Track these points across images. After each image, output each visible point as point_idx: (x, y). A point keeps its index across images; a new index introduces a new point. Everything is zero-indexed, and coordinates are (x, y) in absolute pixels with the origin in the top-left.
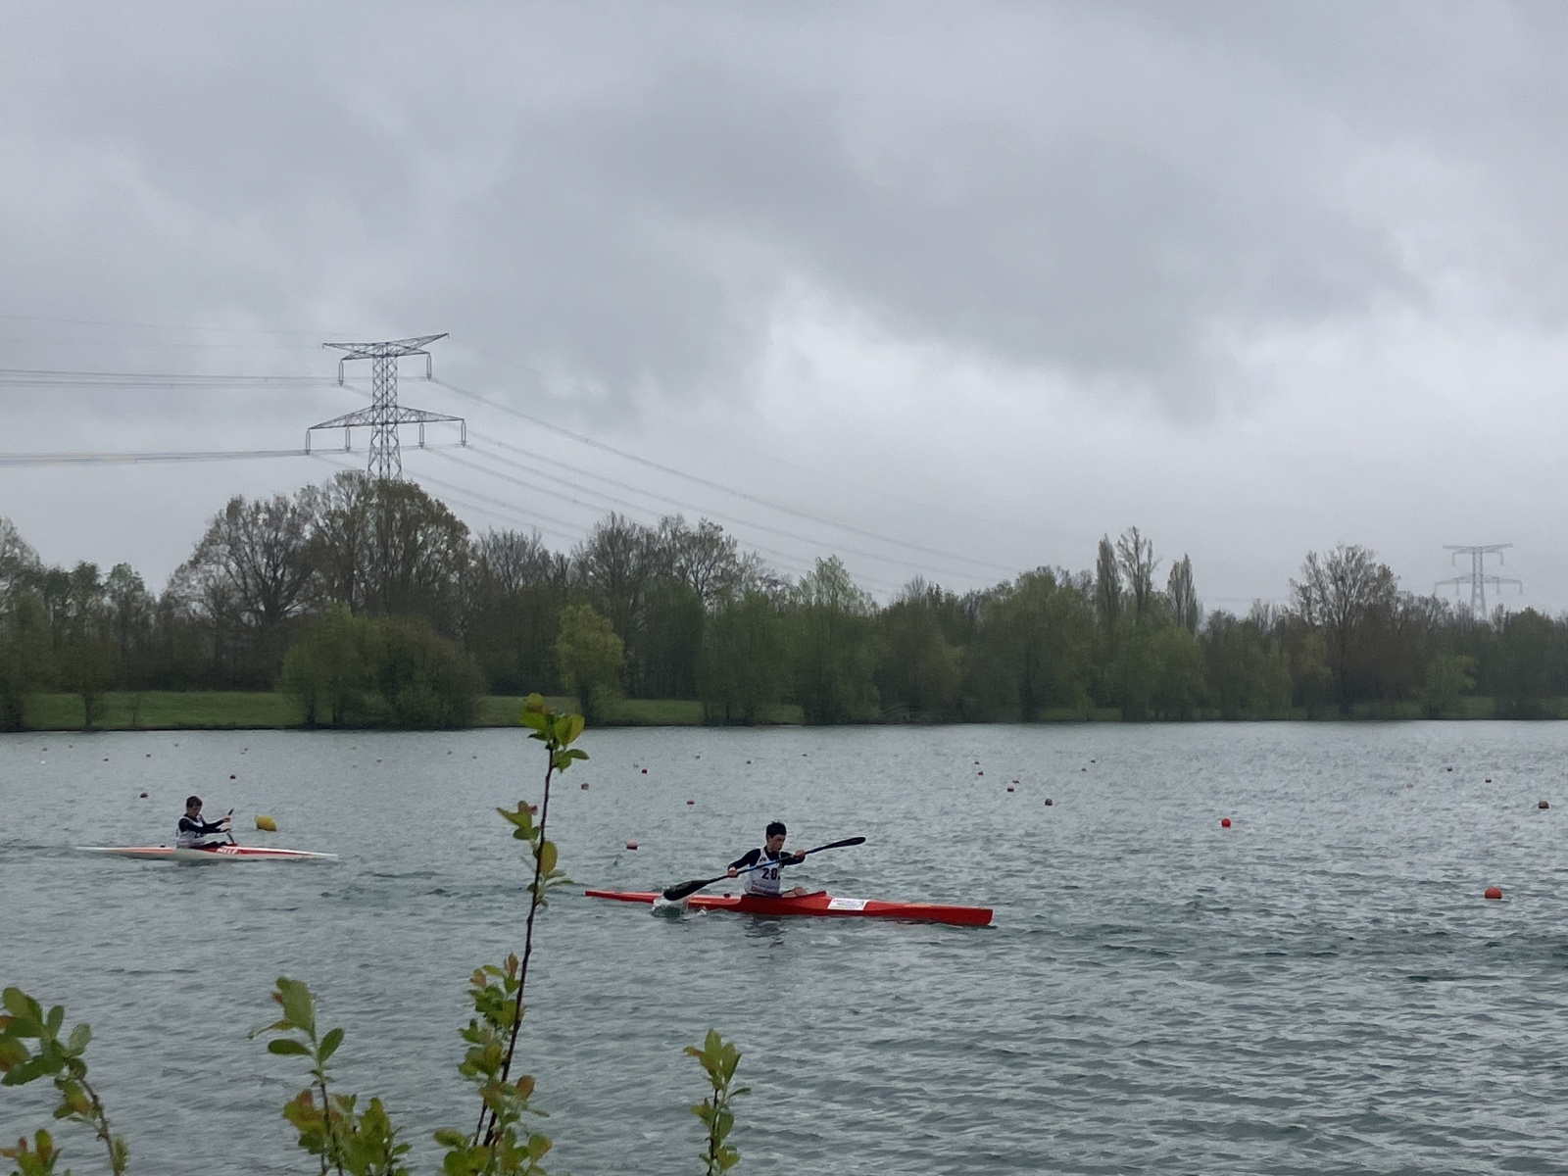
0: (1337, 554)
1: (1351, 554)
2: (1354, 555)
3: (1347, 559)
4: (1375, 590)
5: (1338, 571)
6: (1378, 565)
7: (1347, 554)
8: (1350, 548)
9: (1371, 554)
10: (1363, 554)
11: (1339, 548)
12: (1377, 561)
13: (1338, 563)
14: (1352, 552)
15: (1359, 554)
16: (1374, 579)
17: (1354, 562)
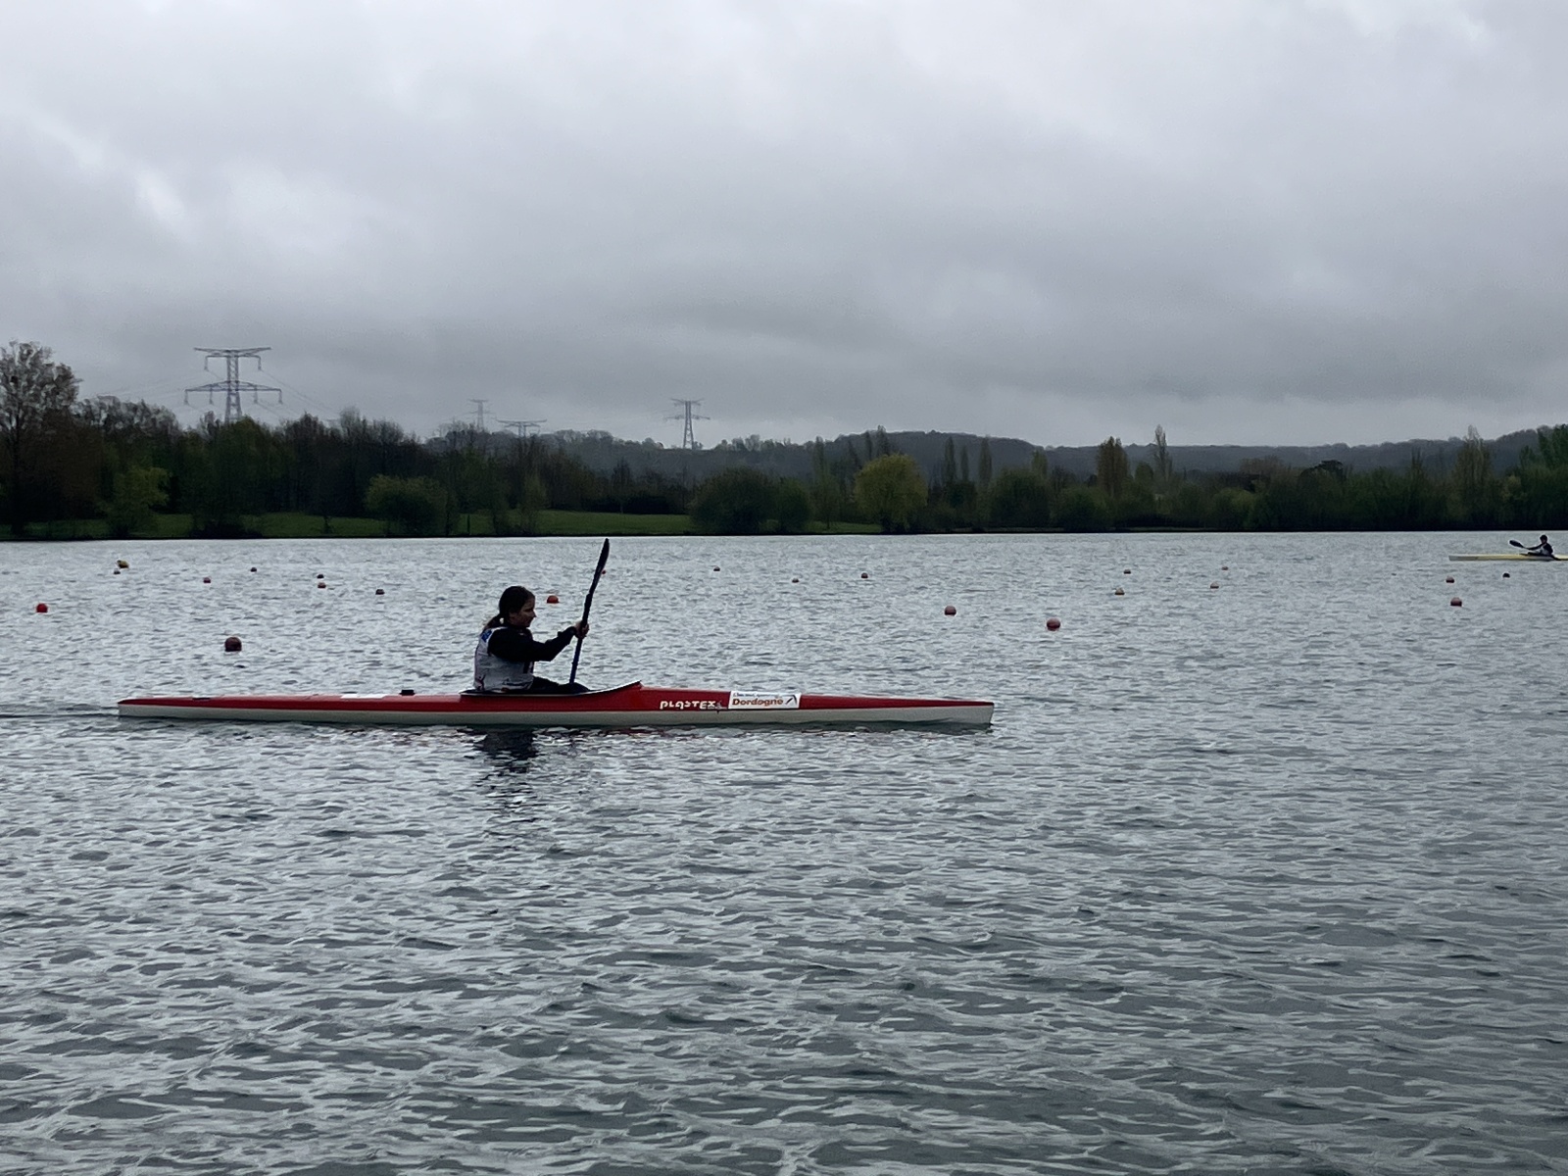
0: (9, 351)
1: (25, 352)
2: (29, 353)
3: (21, 354)
4: (56, 392)
5: (11, 370)
6: (57, 364)
7: (22, 350)
8: (26, 345)
9: (49, 352)
10: (40, 352)
11: (12, 344)
12: (56, 360)
13: (12, 361)
14: (27, 351)
15: (35, 352)
16: (52, 382)
17: (28, 361)
